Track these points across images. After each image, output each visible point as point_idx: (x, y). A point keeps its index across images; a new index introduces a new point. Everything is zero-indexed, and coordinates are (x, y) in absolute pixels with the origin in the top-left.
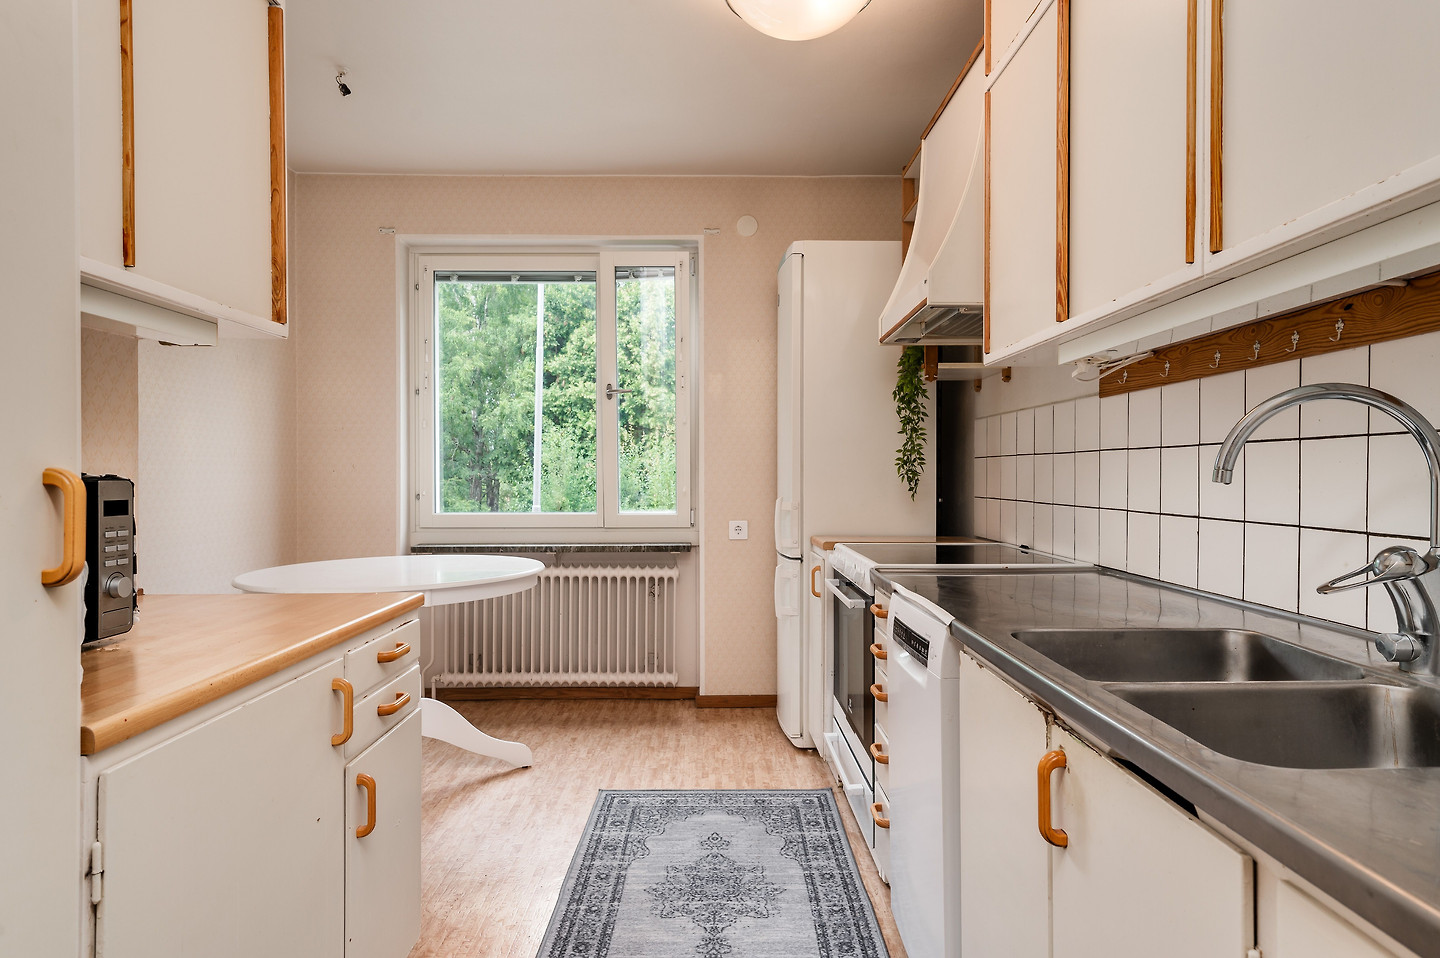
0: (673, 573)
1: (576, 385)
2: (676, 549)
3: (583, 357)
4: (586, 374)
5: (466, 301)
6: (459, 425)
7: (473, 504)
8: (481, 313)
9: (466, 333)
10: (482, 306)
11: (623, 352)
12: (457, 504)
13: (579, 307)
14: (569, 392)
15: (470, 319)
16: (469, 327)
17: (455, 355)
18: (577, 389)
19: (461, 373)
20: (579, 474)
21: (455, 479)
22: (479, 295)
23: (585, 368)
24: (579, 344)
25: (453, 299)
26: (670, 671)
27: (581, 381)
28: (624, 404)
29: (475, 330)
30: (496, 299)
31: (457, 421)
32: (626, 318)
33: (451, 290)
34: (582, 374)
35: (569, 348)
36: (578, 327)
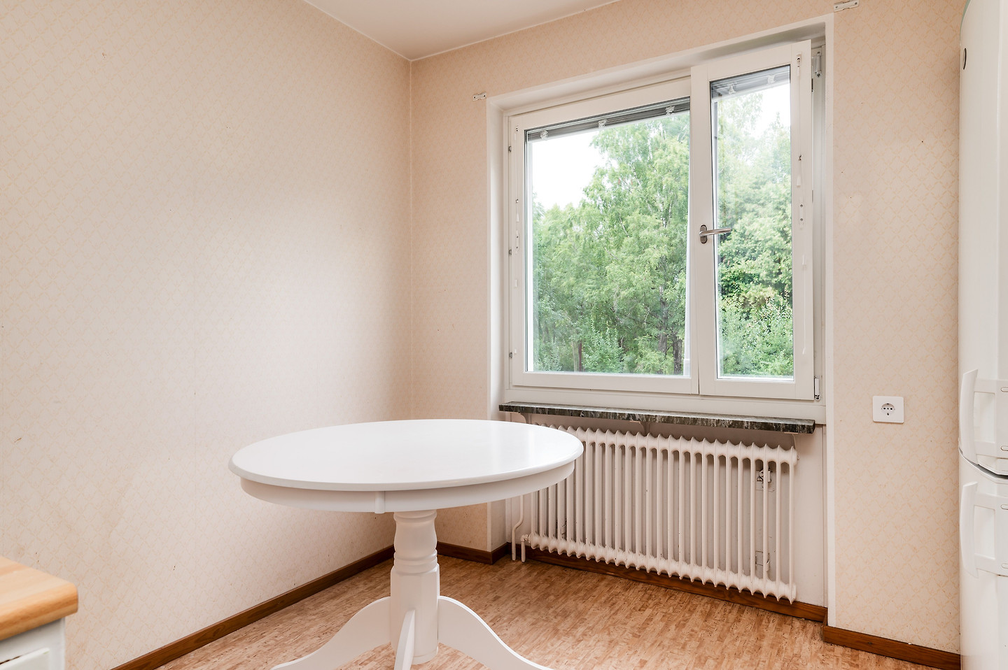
0: (790, 457)
1: (739, 264)
2: (793, 428)
3: (745, 242)
4: (748, 254)
5: (656, 209)
6: (649, 298)
7: (660, 354)
8: (666, 215)
9: (655, 232)
10: (667, 210)
11: (779, 234)
12: (649, 354)
13: (741, 204)
14: (733, 269)
15: (658, 221)
16: (657, 227)
17: (648, 247)
18: (739, 267)
19: (652, 261)
20: (741, 333)
21: (647, 336)
22: (666, 202)
23: (747, 250)
24: (742, 231)
25: (646, 208)
26: (785, 581)
27: (743, 260)
28: (780, 276)
29: (662, 228)
30: (678, 205)
31: (648, 295)
32: (782, 207)
33: (645, 202)
34: (744, 254)
35: (734, 236)
36: (741, 219)
